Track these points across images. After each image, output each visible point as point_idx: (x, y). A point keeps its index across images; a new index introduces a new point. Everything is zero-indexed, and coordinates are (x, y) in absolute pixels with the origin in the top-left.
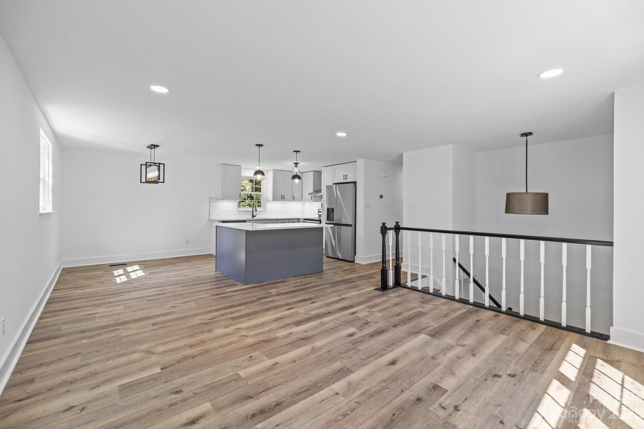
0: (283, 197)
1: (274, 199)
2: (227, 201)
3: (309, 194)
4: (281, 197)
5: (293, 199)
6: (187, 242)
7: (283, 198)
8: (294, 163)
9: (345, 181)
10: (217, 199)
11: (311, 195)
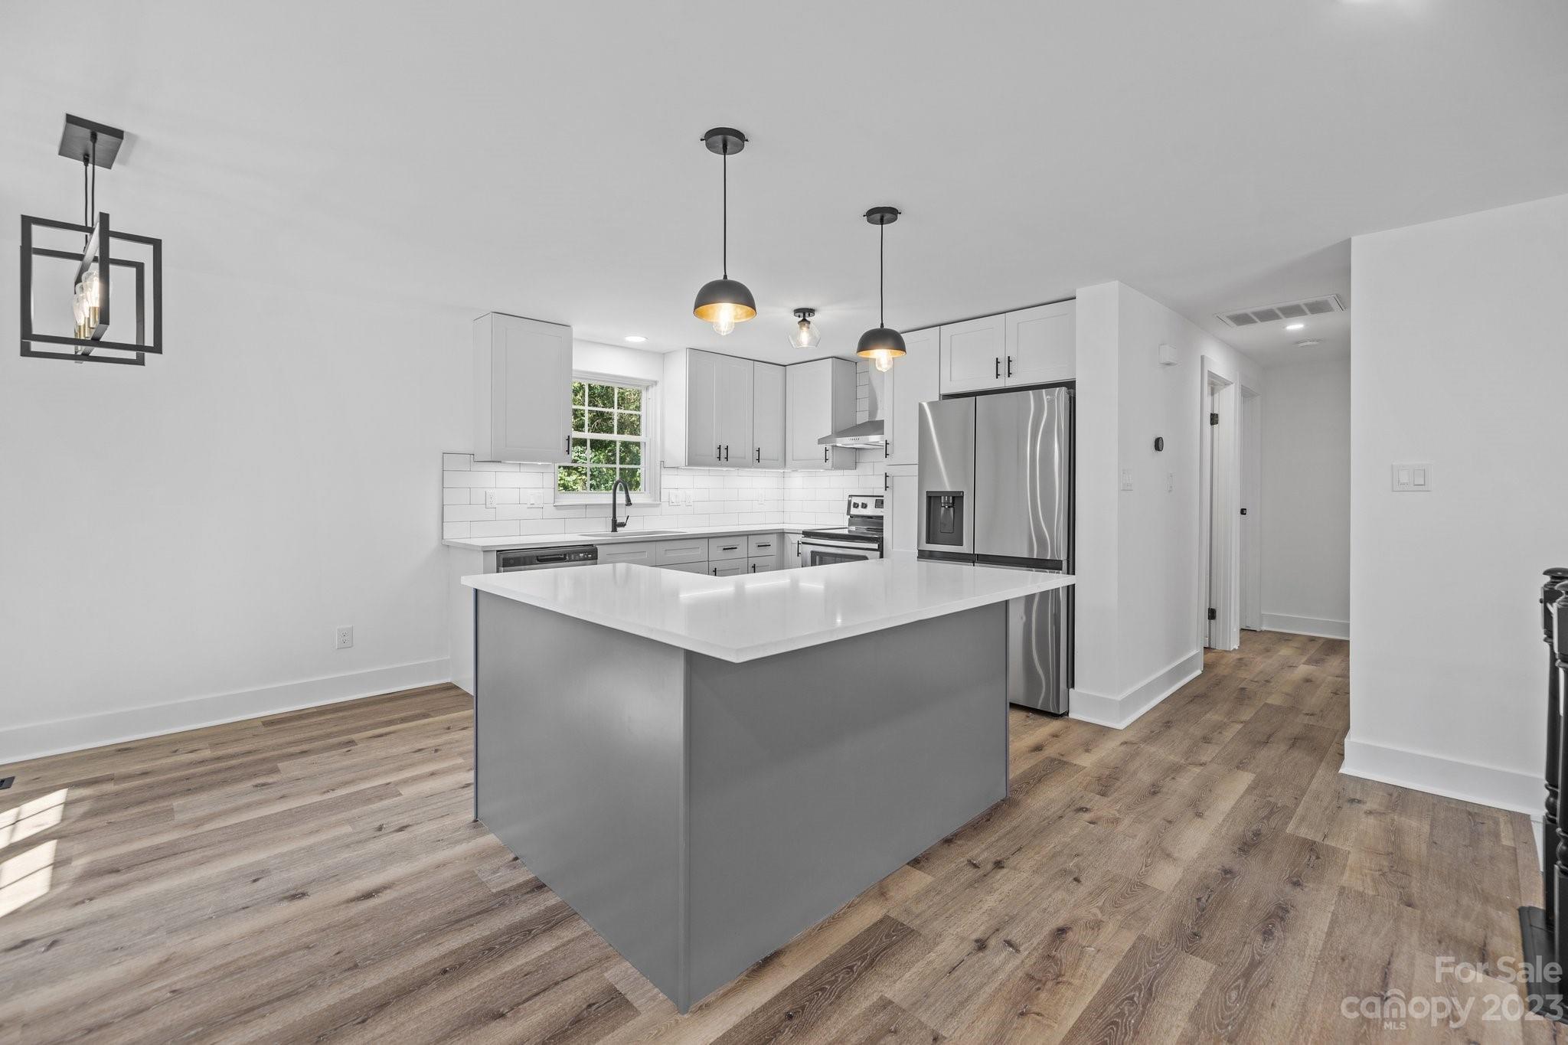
0: (723, 452)
1: (694, 460)
2: (517, 469)
3: (821, 441)
4: (716, 452)
5: (758, 458)
6: (346, 640)
7: (723, 456)
8: (797, 311)
9: (1000, 383)
10: (476, 459)
11: (824, 446)
